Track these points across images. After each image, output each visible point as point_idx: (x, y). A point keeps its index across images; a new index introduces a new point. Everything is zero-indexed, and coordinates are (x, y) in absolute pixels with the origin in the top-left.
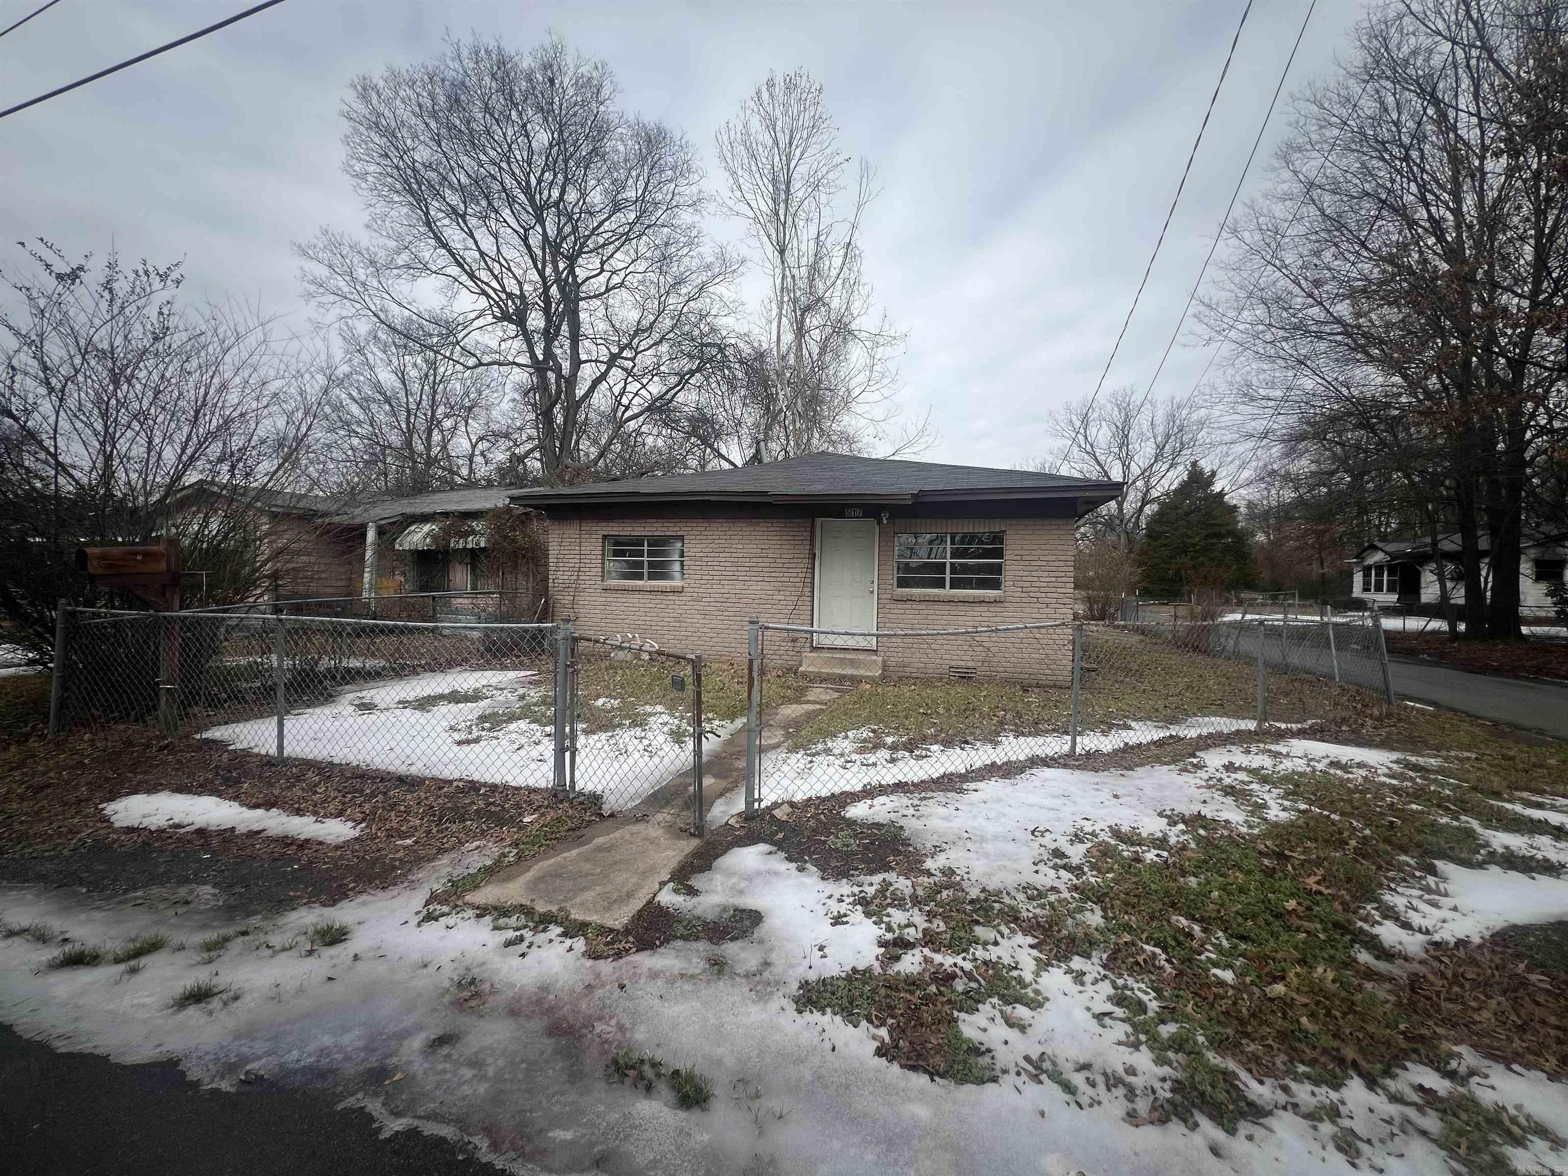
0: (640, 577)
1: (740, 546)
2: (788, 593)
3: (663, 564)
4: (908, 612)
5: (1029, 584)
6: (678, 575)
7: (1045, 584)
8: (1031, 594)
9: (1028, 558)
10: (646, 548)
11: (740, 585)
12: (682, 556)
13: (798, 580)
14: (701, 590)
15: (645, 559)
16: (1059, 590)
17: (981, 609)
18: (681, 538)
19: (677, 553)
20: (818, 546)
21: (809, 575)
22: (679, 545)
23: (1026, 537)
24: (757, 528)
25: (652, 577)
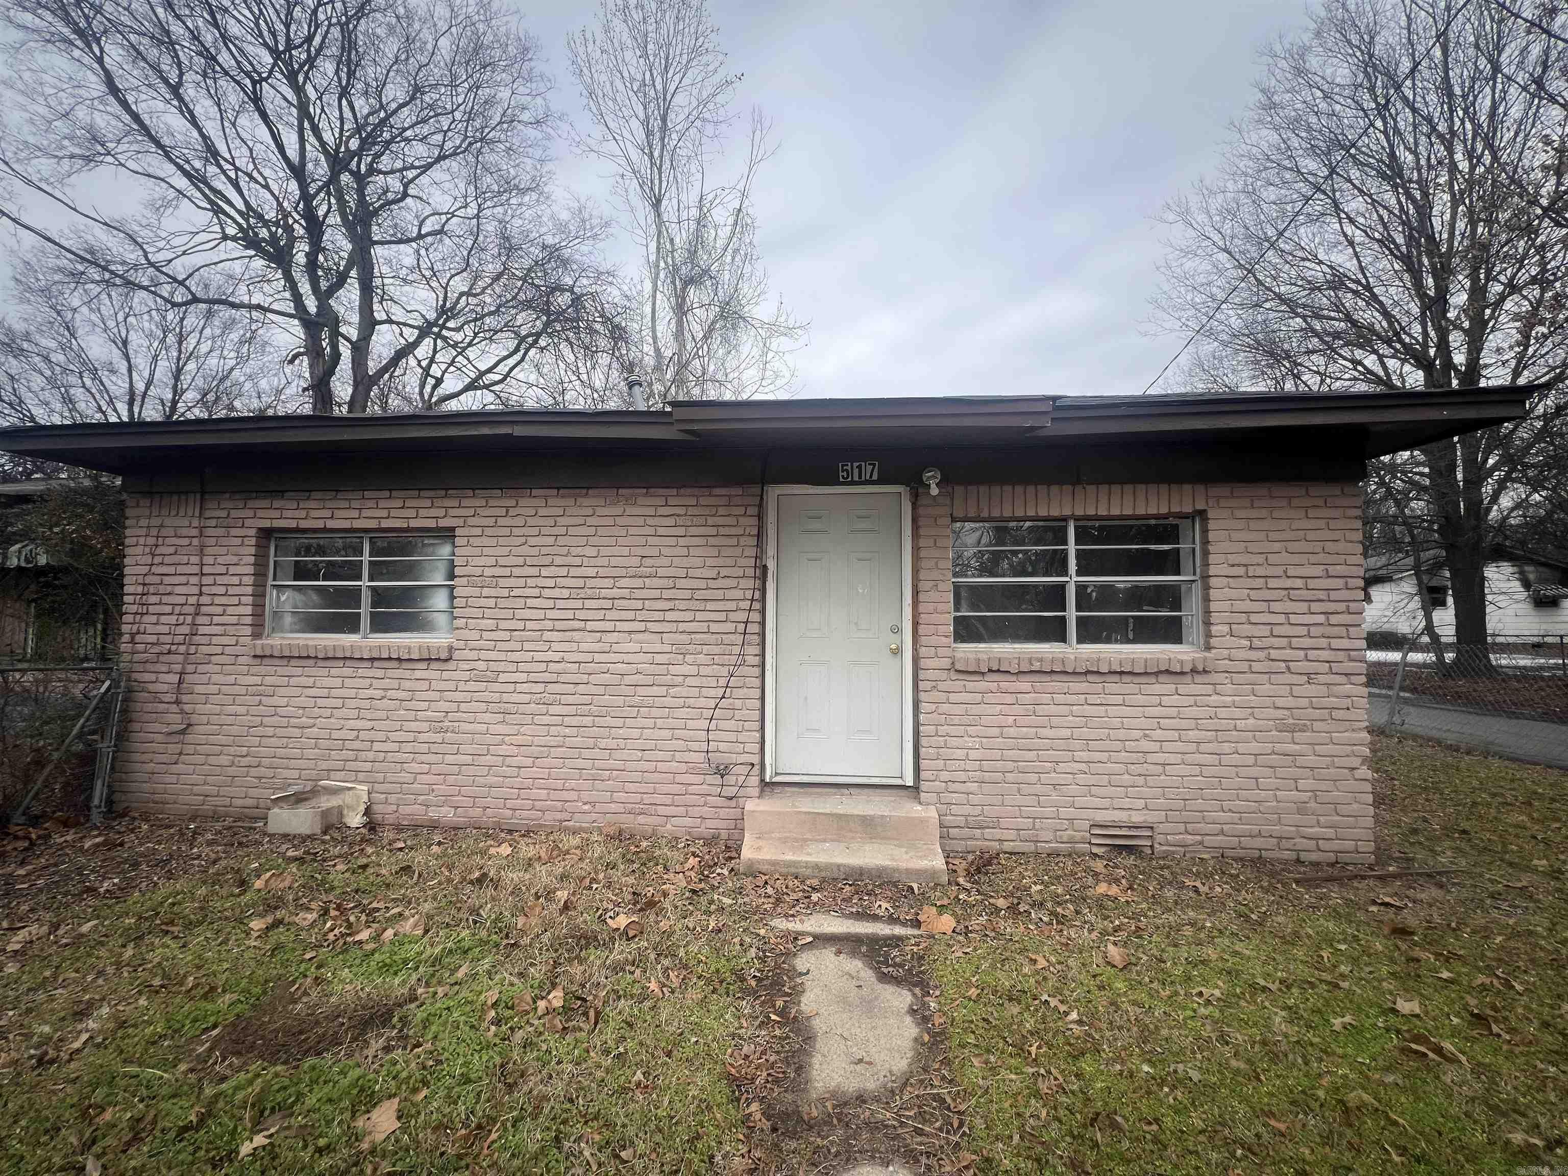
0: (350, 624)
1: (592, 552)
2: (701, 658)
3: (408, 596)
4: (989, 698)
5: (1265, 631)
6: (442, 620)
7: (1303, 631)
8: (1274, 654)
9: (1260, 571)
10: (366, 558)
11: (589, 643)
12: (451, 576)
13: (730, 627)
14: (493, 655)
15: (365, 583)
16: (1336, 643)
17: (1157, 688)
18: (448, 534)
19: (442, 568)
20: (771, 551)
21: (755, 616)
22: (445, 550)
23: (1253, 525)
24: (630, 510)
25: (381, 624)
